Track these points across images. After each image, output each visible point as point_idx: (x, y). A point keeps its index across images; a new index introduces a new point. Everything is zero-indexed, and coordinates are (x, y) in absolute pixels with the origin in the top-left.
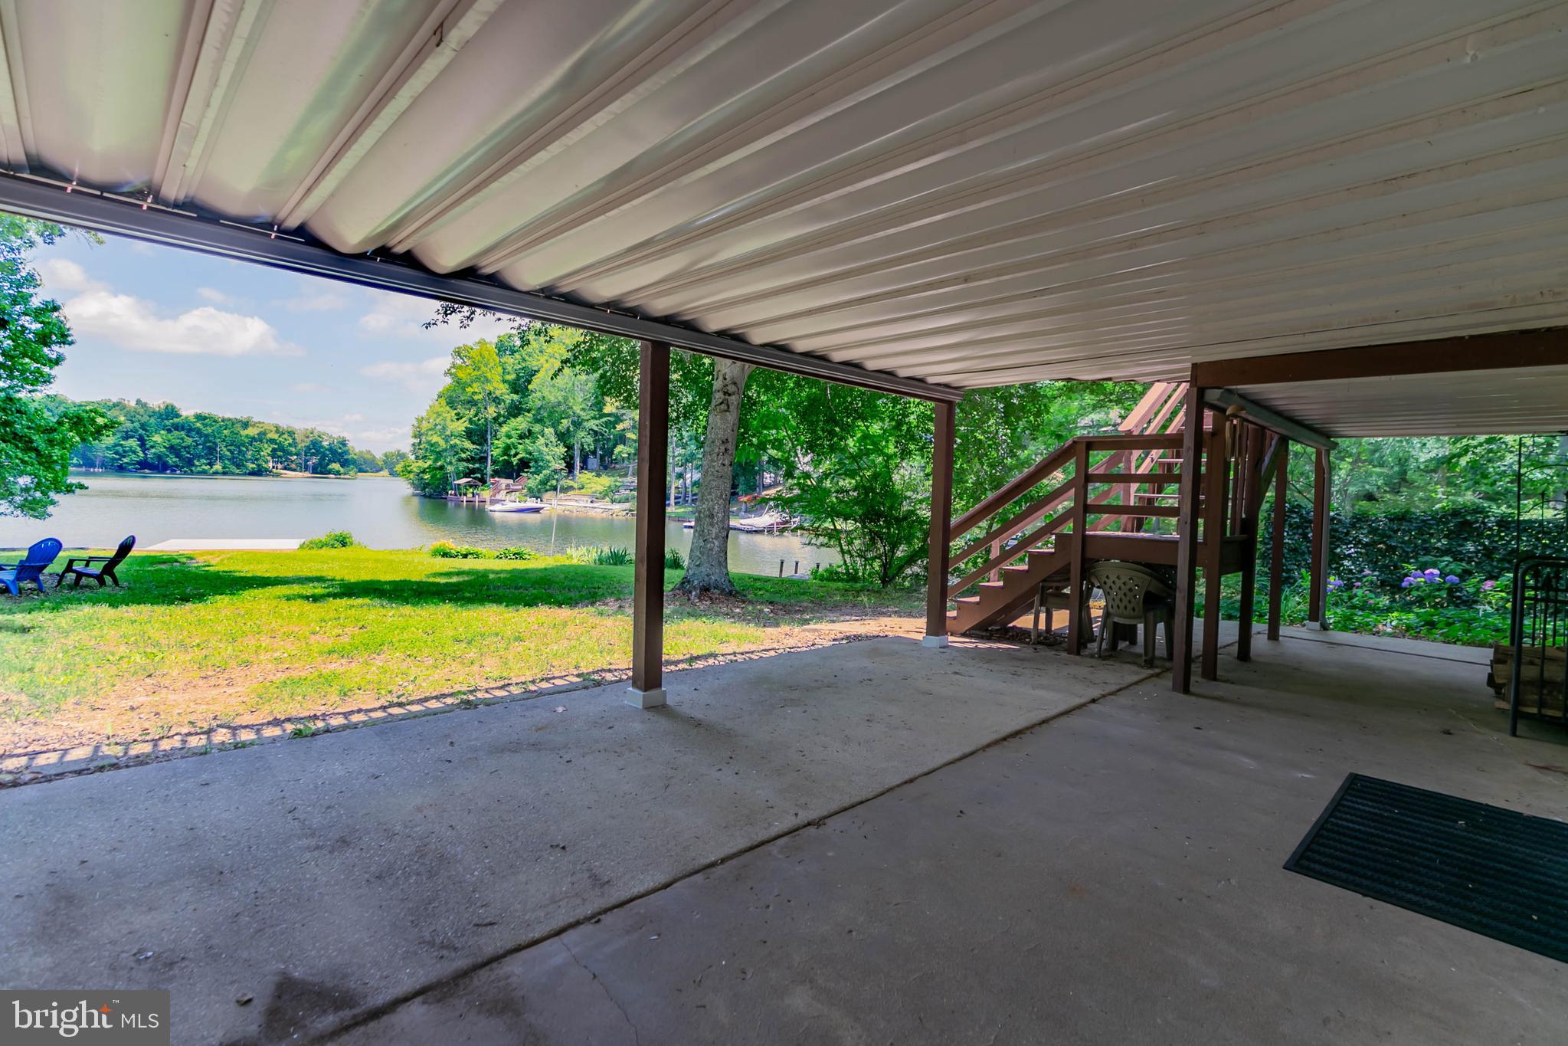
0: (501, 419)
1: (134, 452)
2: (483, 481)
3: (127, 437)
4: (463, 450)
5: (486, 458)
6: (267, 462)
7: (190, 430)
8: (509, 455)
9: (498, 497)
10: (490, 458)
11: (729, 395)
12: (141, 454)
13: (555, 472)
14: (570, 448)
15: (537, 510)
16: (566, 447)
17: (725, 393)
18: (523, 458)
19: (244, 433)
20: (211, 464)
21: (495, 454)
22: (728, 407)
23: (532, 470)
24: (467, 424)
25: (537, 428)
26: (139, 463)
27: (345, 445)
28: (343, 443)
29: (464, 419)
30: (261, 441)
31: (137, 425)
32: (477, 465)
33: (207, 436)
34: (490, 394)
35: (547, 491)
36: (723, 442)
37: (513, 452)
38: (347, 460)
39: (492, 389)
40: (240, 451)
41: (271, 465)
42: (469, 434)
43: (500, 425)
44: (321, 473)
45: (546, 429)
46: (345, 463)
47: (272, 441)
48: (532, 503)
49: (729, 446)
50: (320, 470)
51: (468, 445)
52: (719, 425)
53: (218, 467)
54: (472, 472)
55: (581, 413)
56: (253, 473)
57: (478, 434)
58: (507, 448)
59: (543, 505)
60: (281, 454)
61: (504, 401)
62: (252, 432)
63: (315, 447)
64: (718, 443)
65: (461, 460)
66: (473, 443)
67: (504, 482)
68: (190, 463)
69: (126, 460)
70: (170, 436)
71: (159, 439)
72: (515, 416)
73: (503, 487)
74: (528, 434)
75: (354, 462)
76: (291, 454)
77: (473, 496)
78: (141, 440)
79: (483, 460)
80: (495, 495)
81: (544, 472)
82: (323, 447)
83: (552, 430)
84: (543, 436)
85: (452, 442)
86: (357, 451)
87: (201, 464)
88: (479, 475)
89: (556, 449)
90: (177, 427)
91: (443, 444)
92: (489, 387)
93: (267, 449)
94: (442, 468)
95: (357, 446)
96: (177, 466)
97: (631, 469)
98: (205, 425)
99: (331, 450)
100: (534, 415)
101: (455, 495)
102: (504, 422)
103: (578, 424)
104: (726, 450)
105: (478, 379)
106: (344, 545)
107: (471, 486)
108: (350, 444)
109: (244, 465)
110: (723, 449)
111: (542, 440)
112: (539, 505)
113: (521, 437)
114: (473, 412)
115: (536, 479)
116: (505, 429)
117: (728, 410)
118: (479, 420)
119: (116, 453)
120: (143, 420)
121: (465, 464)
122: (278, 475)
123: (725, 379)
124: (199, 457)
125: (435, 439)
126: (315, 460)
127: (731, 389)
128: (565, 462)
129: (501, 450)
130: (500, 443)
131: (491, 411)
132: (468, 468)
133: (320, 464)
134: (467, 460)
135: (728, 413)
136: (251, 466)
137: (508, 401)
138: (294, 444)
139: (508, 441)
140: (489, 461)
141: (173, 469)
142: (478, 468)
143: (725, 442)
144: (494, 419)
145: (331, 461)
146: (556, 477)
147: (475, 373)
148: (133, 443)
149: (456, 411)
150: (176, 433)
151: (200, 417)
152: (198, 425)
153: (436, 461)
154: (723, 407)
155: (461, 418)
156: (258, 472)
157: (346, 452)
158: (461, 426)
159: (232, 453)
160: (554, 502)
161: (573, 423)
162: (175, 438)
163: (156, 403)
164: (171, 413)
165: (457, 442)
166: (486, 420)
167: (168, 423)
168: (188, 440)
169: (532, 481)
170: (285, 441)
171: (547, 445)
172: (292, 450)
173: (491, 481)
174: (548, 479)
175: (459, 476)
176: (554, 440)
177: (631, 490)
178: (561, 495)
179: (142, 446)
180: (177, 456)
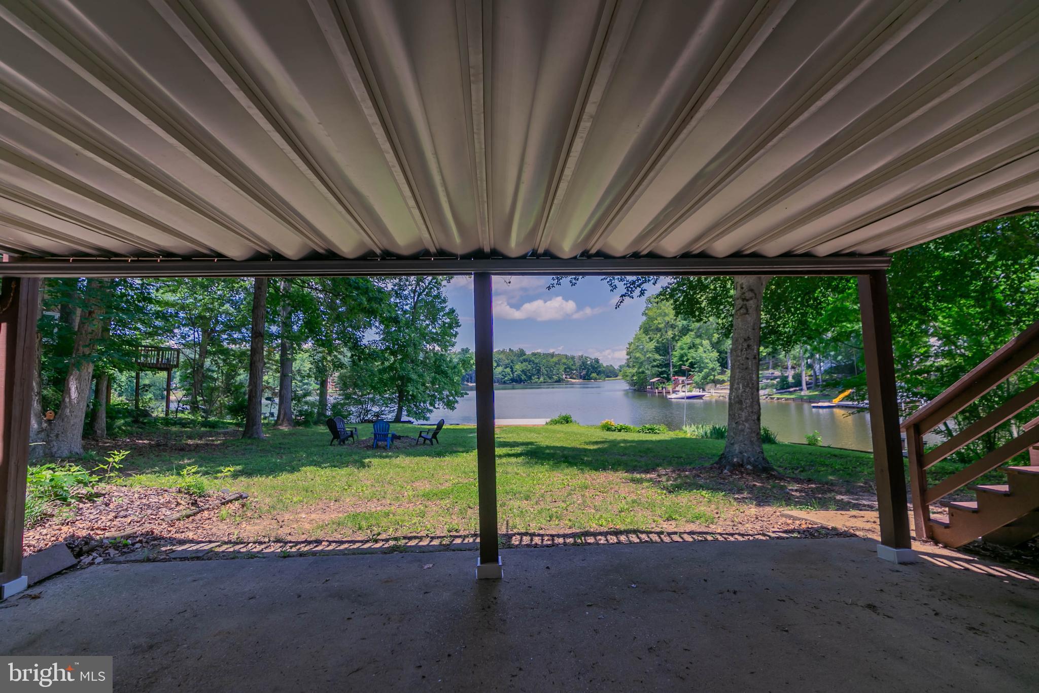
0: (677, 338)
1: (509, 374)
2: (668, 379)
3: (506, 368)
4: (654, 361)
5: (669, 364)
6: (562, 375)
7: (530, 361)
8: (683, 361)
9: (677, 389)
10: (671, 364)
11: (747, 300)
12: (512, 375)
13: (713, 369)
14: (720, 352)
15: (700, 397)
16: (718, 352)
17: (744, 300)
18: (692, 362)
19: (552, 360)
20: (539, 378)
21: (674, 361)
22: (747, 310)
23: (697, 369)
24: (655, 344)
25: (698, 341)
26: (511, 380)
27: (598, 362)
28: (597, 361)
29: (654, 341)
30: (559, 364)
31: (510, 361)
32: (664, 369)
33: (537, 364)
34: (668, 322)
35: (708, 383)
36: (745, 340)
37: (685, 359)
38: (599, 371)
39: (669, 319)
40: (551, 370)
41: (564, 376)
42: (657, 350)
43: (676, 341)
44: (588, 379)
45: (703, 341)
46: (599, 373)
47: (564, 363)
48: (696, 392)
49: (751, 342)
50: (586, 378)
51: (657, 357)
52: (740, 326)
53: (542, 379)
54: (662, 373)
56: (556, 382)
57: (664, 349)
58: (682, 356)
59: (704, 394)
60: (568, 370)
62: (555, 359)
63: (584, 365)
64: (741, 341)
65: (654, 366)
66: (660, 355)
67: (681, 379)
68: (530, 378)
69: (506, 379)
70: (522, 365)
72: (685, 335)
73: (680, 382)
74: (693, 346)
75: (604, 372)
76: (573, 370)
77: (663, 389)
78: (511, 368)
79: (667, 365)
80: (675, 388)
81: (705, 370)
82: (587, 365)
83: (707, 341)
84: (702, 346)
85: (647, 356)
86: (605, 365)
87: (535, 379)
88: (665, 376)
89: (712, 354)
90: (525, 360)
91: (643, 358)
92: (667, 319)
93: (562, 368)
94: (643, 372)
95: (604, 363)
96: (525, 380)
97: (771, 363)
98: (536, 358)
99: (591, 365)
100: (695, 333)
101: (651, 388)
102: (678, 340)
104: (749, 346)
105: (660, 315)
106: (567, 422)
107: (661, 383)
109: (553, 378)
110: (745, 345)
111: (701, 349)
112: (701, 394)
113: (690, 348)
114: (659, 335)
115: (699, 376)
116: (679, 344)
117: (747, 313)
118: (663, 340)
119: (503, 375)
120: (512, 358)
121: (657, 369)
122: (568, 382)
123: (742, 288)
124: (534, 375)
125: (638, 355)
126: (584, 372)
127: (748, 295)
128: (719, 362)
129: (677, 358)
130: (677, 353)
131: (670, 334)
132: (658, 371)
133: (587, 374)
134: (657, 366)
135: (747, 315)
136: (555, 378)
137: (680, 326)
138: (574, 364)
139: (682, 352)
140: (671, 365)
141: (524, 381)
142: (665, 371)
143: (747, 339)
144: (672, 338)
145: (592, 372)
146: (713, 374)
147: (658, 311)
148: (508, 370)
149: (649, 336)
150: (524, 363)
151: (534, 354)
152: (533, 358)
153: (639, 368)
154: (742, 311)
155: (652, 340)
156: (559, 381)
157: (599, 367)
158: (652, 345)
159: (547, 372)
160: (712, 391)
162: (524, 366)
163: (515, 349)
164: (522, 353)
165: (650, 355)
166: (667, 339)
167: (521, 358)
168: (530, 366)
169: (698, 377)
170: (570, 363)
171: (705, 352)
172: (574, 367)
173: (673, 378)
174: (708, 375)
175: (653, 376)
176: (710, 348)
177: (771, 380)
178: (718, 386)
179: (512, 371)
180: (525, 375)
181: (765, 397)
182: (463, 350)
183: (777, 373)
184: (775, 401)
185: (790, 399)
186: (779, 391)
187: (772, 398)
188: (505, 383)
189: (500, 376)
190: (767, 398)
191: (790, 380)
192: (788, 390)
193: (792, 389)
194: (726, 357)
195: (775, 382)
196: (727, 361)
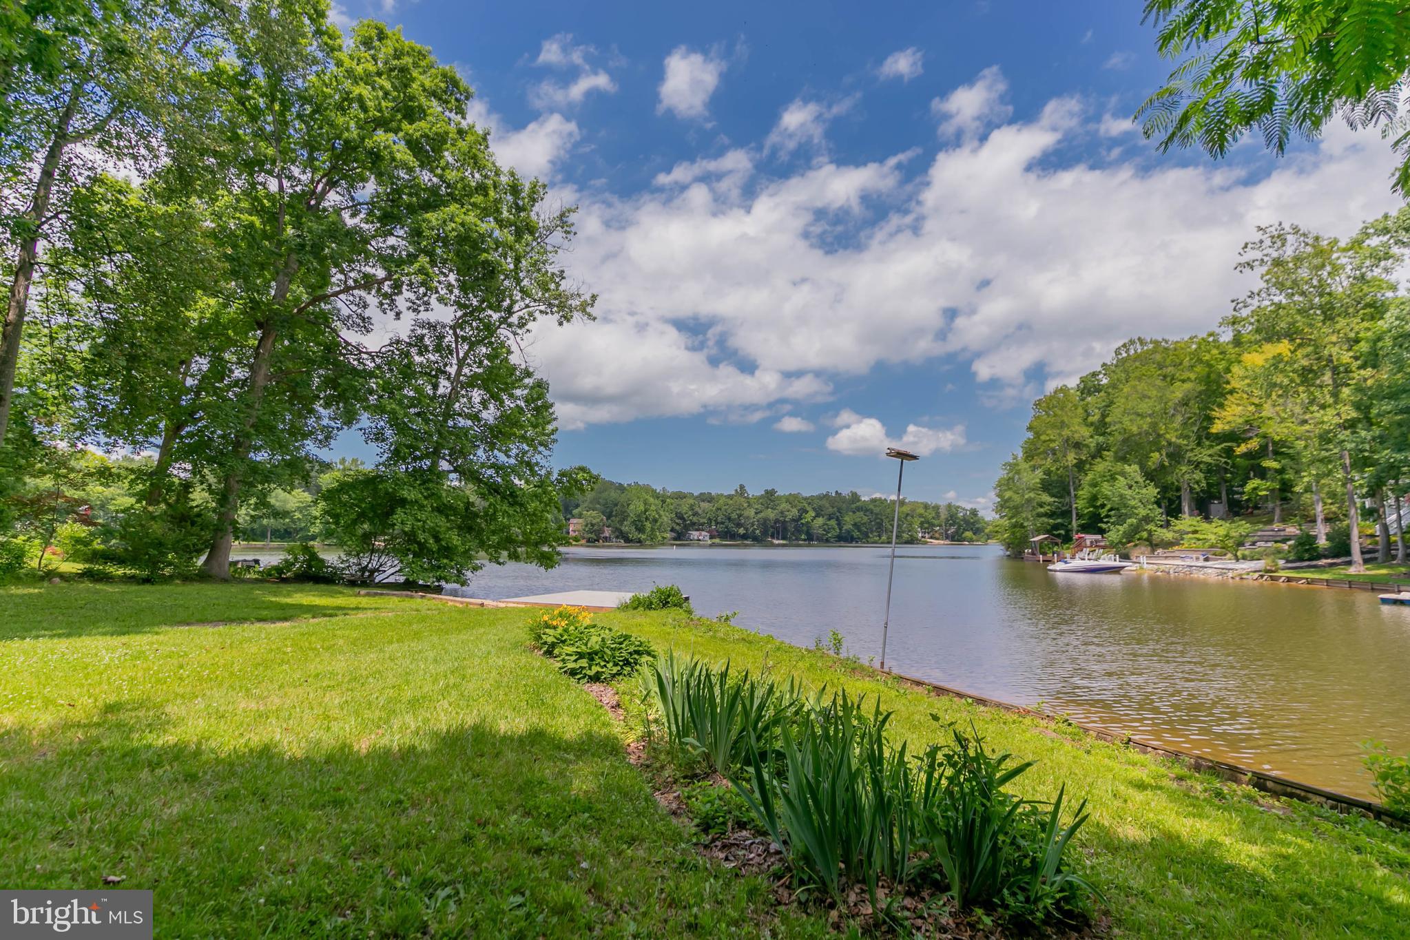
0: (1085, 465)
1: (834, 529)
2: (1066, 539)
3: (829, 519)
4: (1040, 505)
5: (1070, 512)
6: (917, 533)
7: (867, 511)
8: (1096, 507)
10: (1074, 511)
12: (838, 531)
13: (1147, 519)
15: (1116, 570)
16: (1159, 487)
19: (901, 511)
20: (879, 536)
21: (1079, 506)
24: (1043, 476)
25: (1119, 466)
26: (837, 537)
27: (975, 515)
28: (974, 512)
29: (1041, 471)
30: (913, 516)
31: (835, 509)
32: (1059, 521)
33: (877, 514)
34: (1070, 440)
35: (1135, 546)
37: (1100, 501)
38: (978, 529)
39: (1070, 433)
41: (920, 535)
42: (1046, 486)
43: (1084, 471)
44: (958, 540)
45: (1130, 468)
46: (976, 531)
47: (921, 516)
48: (1108, 560)
50: (956, 538)
51: (1046, 498)
53: (884, 537)
54: (1056, 527)
55: (1180, 441)
56: (907, 542)
57: (1058, 486)
58: (1093, 498)
59: (1125, 565)
60: (927, 526)
61: (1087, 446)
62: (907, 510)
63: (952, 518)
65: (1040, 515)
66: (1052, 496)
67: (1090, 538)
68: (866, 535)
70: (855, 516)
71: (849, 520)
73: (1088, 543)
75: (985, 530)
76: (934, 525)
78: (837, 519)
79: (1066, 514)
81: (1129, 521)
82: (958, 518)
83: (1137, 467)
84: (1125, 477)
85: (1027, 497)
87: (873, 537)
88: (1062, 532)
89: (1144, 491)
90: (859, 509)
91: (1018, 499)
93: (917, 522)
96: (858, 537)
98: (876, 507)
99: (964, 519)
101: (1033, 554)
102: (1087, 469)
103: (1176, 455)
107: (1051, 545)
108: (980, 514)
109: (901, 536)
111: (1123, 483)
112: (1117, 564)
114: (1049, 461)
115: (1117, 531)
116: (1089, 476)
118: (1057, 470)
120: (840, 506)
121: (1045, 519)
122: (926, 543)
124: (872, 532)
126: (952, 530)
129: (1086, 501)
130: (1084, 493)
131: (1071, 458)
132: (1048, 524)
133: (957, 532)
134: (1046, 515)
136: (906, 536)
137: (1089, 444)
138: (938, 515)
139: (1093, 491)
140: (1074, 516)
141: (856, 538)
142: (1062, 525)
144: (1076, 466)
145: (965, 530)
146: (1147, 528)
148: (833, 523)
149: (1032, 463)
150: (858, 514)
151: (874, 501)
152: (871, 507)
155: (1038, 469)
156: (912, 541)
157: (977, 521)
158: (1036, 479)
160: (1143, 559)
161: (1169, 455)
162: (858, 517)
163: (845, 492)
164: (855, 497)
165: (1032, 495)
166: (1066, 467)
167: (853, 506)
168: (866, 519)
169: (1115, 534)
170: (930, 515)
171: (1130, 487)
172: (936, 522)
173: (1075, 537)
174: (1136, 530)
175: (1038, 532)
176: (1141, 480)
177: (1276, 542)
178: (1160, 551)
179: (839, 524)
180: (859, 531)
181: (1256, 575)
182: (767, 492)
183: (1292, 530)
184: (1281, 584)
185: (1321, 580)
186: (1290, 565)
187: (1272, 578)
188: (827, 541)
189: (821, 531)
190: (1262, 576)
191: (1322, 542)
192: (1314, 563)
193: (1323, 562)
194: (1179, 497)
195: (1285, 547)
196: (1180, 504)
